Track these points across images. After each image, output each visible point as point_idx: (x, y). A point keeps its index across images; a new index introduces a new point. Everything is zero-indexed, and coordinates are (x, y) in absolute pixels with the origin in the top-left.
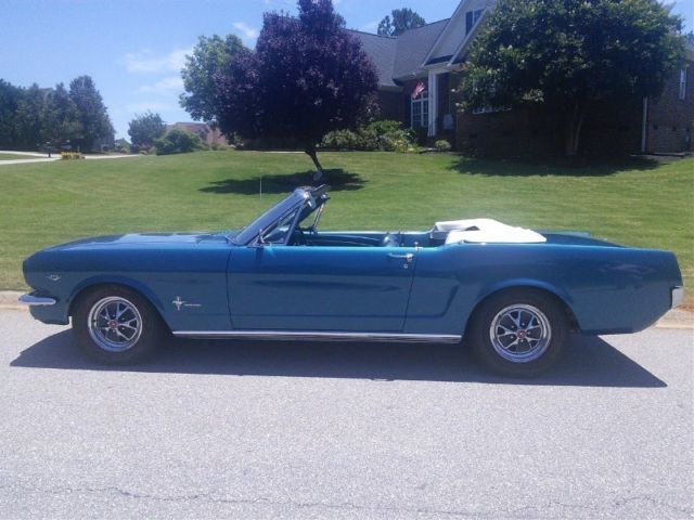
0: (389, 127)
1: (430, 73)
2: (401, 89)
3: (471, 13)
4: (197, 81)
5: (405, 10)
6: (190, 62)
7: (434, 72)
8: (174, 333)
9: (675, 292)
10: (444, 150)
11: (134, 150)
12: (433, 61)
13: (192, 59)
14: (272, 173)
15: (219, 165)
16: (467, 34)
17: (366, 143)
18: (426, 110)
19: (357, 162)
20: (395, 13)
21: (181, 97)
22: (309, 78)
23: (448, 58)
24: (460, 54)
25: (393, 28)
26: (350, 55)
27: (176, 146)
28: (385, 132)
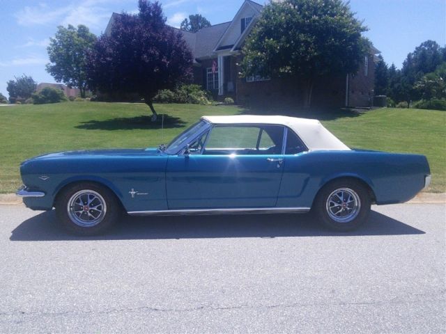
0: (194, 88)
1: (219, 56)
2: (200, 65)
3: (244, 19)
4: (59, 55)
5: (197, 15)
6: (53, 43)
7: (221, 55)
8: (129, 213)
9: (427, 178)
10: (230, 104)
11: (12, 101)
12: (221, 48)
13: (54, 41)
14: (121, 116)
15: (82, 111)
16: (242, 33)
17: (180, 98)
18: (217, 78)
19: (177, 110)
20: (191, 17)
21: (46, 66)
22: (150, 55)
23: (231, 46)
24: (239, 44)
25: (190, 26)
26: (175, 42)
27: (48, 98)
28: (191, 92)
